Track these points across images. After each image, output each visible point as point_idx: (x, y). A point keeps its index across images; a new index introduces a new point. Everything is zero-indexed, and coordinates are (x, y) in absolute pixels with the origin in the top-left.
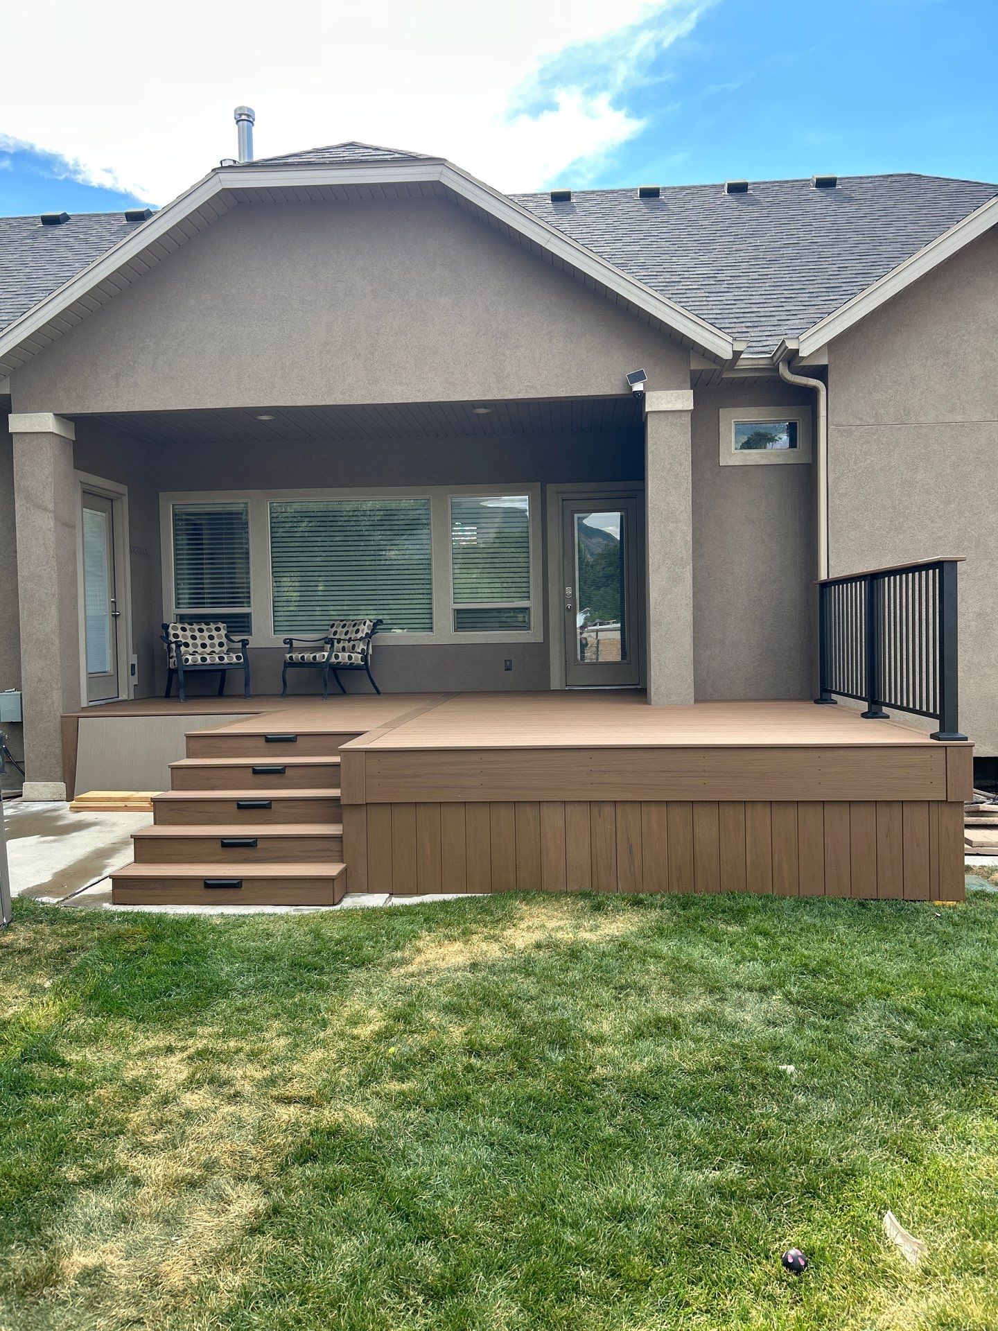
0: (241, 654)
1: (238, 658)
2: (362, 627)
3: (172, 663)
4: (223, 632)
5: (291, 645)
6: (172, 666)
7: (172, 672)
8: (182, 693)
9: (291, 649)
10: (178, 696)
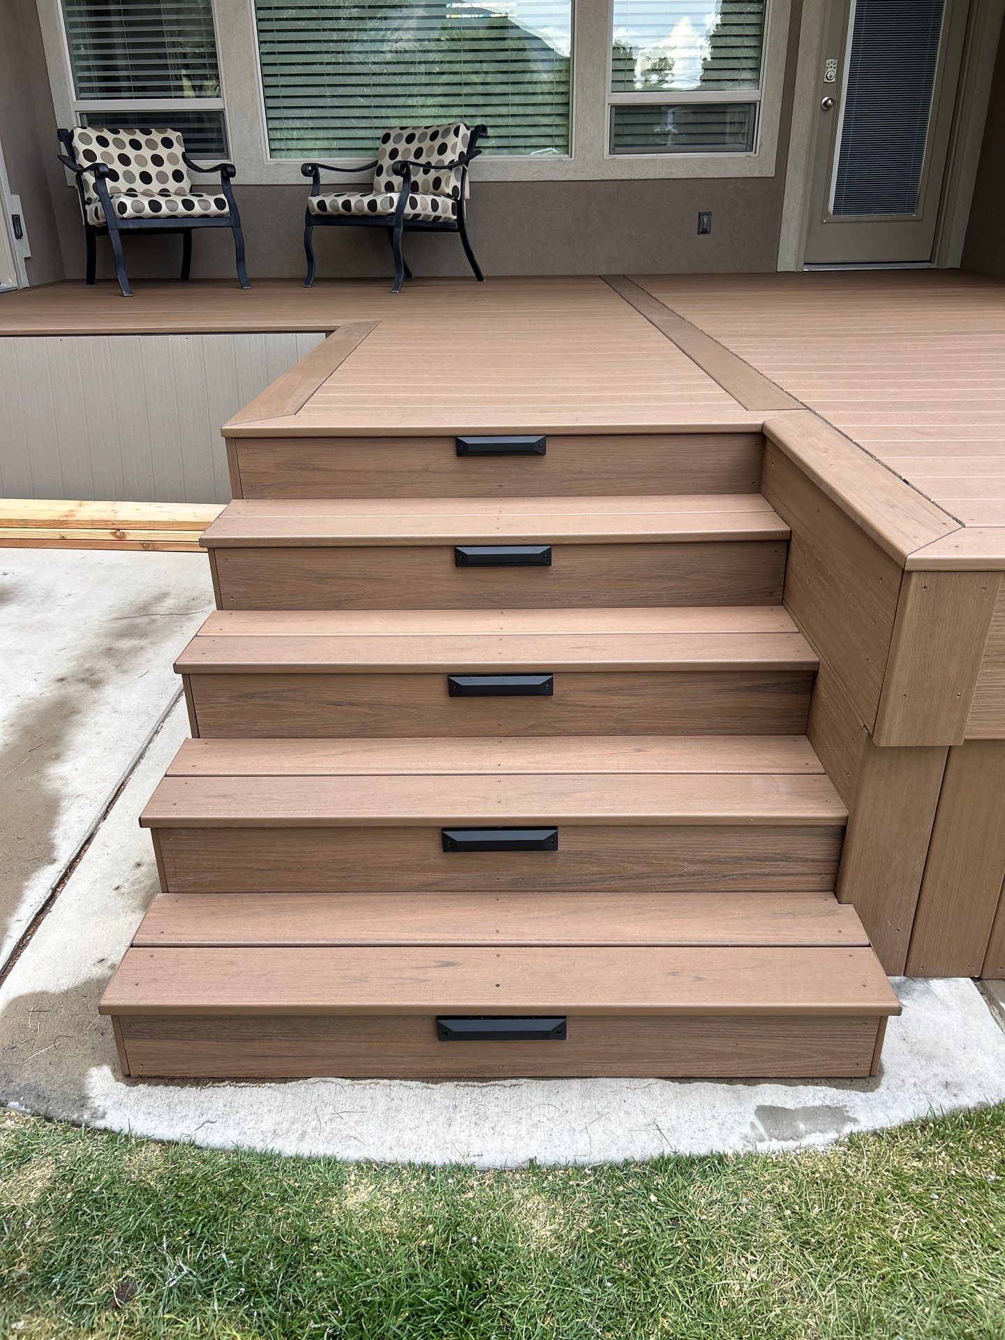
0: (222, 196)
1: (220, 204)
2: (451, 140)
3: (93, 212)
4: (178, 149)
5: (316, 178)
6: (92, 220)
7: (95, 233)
8: (122, 277)
9: (316, 188)
10: (116, 281)
